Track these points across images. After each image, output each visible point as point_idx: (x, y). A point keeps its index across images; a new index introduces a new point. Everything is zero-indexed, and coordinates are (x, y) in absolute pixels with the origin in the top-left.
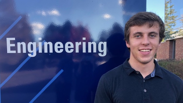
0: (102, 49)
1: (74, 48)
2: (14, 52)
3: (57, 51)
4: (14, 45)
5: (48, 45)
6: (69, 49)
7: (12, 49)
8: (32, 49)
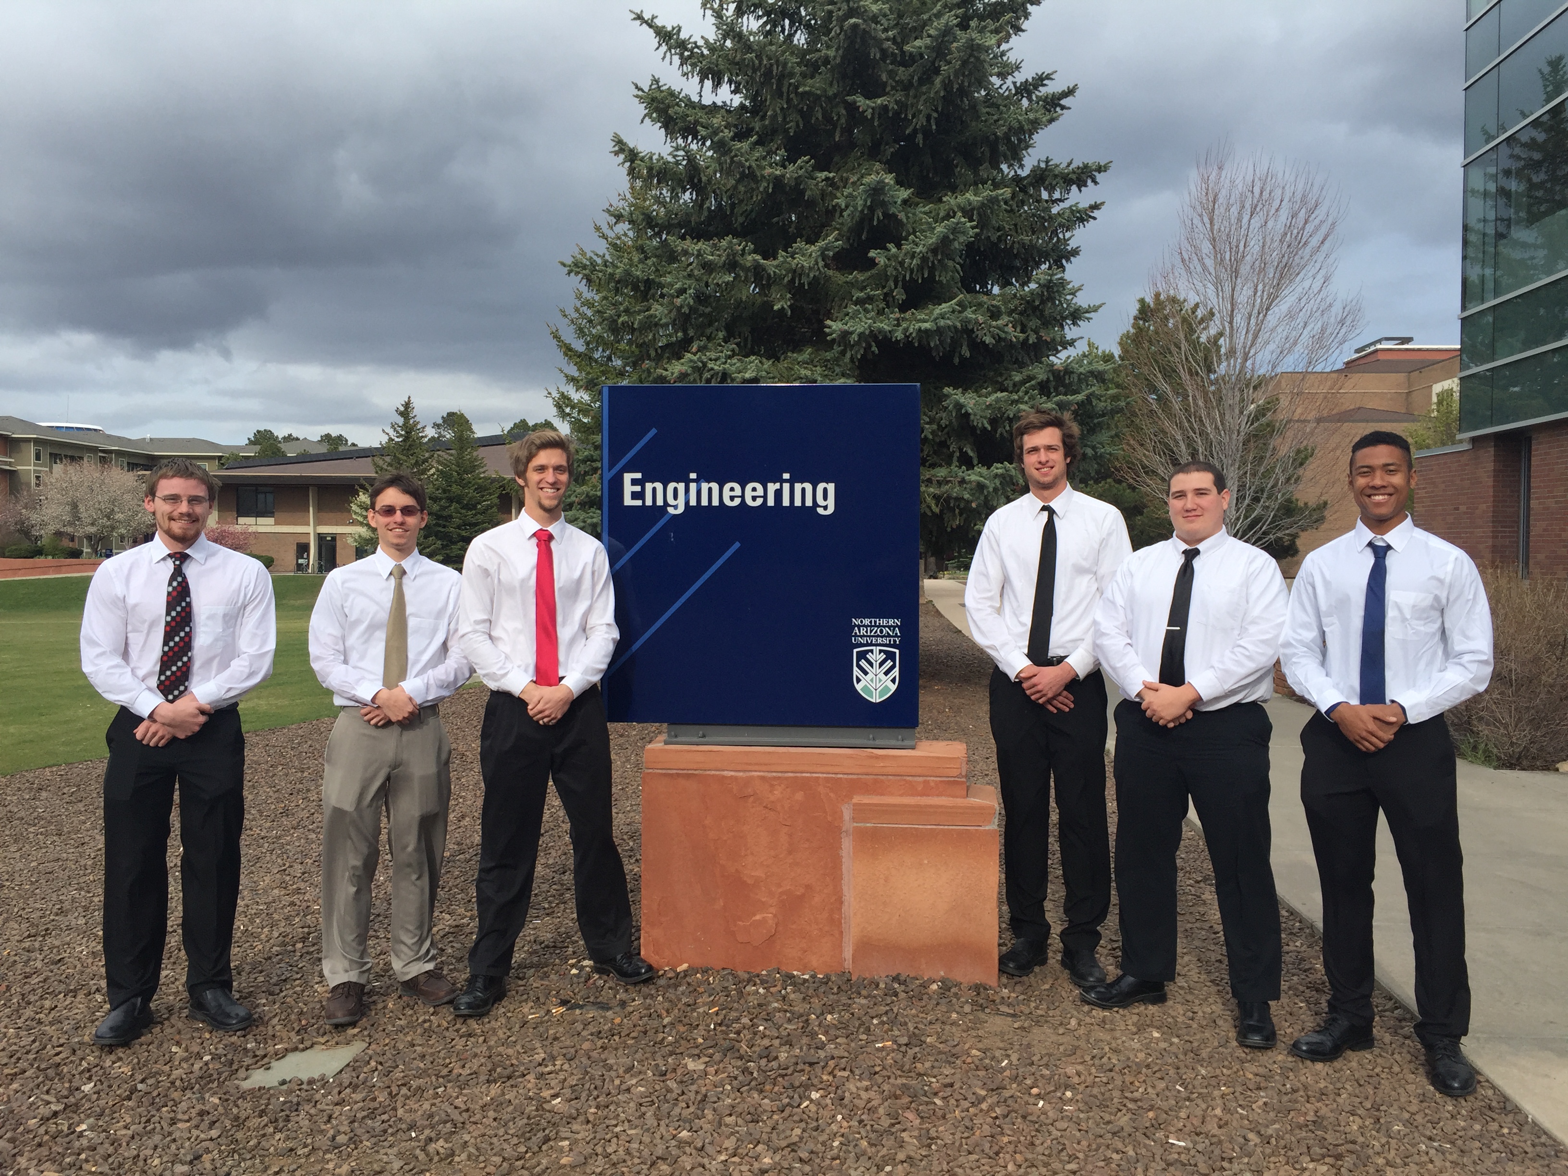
0: (825, 498)
1: (765, 497)
2: (639, 503)
3: (727, 502)
4: (638, 488)
5: (710, 489)
6: (754, 498)
7: (635, 496)
8: (676, 497)
